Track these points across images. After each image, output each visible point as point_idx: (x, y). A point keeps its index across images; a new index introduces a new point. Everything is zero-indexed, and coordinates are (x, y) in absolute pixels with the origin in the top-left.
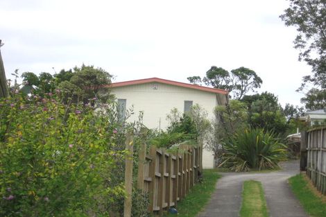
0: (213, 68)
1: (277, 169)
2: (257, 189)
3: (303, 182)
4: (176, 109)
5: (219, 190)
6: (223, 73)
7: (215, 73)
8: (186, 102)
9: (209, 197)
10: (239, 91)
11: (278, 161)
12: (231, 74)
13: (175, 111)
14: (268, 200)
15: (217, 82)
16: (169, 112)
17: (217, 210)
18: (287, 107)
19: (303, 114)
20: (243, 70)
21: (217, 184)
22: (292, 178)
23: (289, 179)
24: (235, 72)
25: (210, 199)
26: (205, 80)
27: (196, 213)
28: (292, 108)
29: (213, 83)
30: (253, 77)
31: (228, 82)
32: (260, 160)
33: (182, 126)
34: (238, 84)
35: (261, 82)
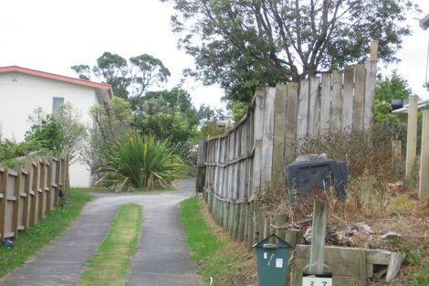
0: (106, 54)
1: (170, 189)
2: (135, 215)
3: (197, 207)
4: (40, 108)
5: (84, 216)
6: (119, 61)
7: (108, 61)
8: (55, 99)
9: (67, 225)
10: (139, 86)
11: (173, 178)
12: (129, 63)
13: (40, 110)
14: (144, 231)
15: (111, 73)
16: (31, 112)
17: (72, 243)
18: (202, 108)
19: (222, 118)
20: (146, 57)
21: (85, 207)
22: (185, 201)
23: (180, 203)
24: (134, 61)
25: (68, 229)
26: (95, 70)
27: (41, 247)
28: (208, 109)
29: (105, 74)
30: (159, 67)
31: (125, 73)
32: (148, 177)
33: (44, 131)
34: (138, 76)
35: (169, 74)
